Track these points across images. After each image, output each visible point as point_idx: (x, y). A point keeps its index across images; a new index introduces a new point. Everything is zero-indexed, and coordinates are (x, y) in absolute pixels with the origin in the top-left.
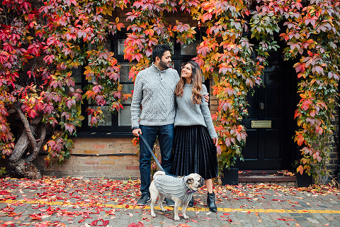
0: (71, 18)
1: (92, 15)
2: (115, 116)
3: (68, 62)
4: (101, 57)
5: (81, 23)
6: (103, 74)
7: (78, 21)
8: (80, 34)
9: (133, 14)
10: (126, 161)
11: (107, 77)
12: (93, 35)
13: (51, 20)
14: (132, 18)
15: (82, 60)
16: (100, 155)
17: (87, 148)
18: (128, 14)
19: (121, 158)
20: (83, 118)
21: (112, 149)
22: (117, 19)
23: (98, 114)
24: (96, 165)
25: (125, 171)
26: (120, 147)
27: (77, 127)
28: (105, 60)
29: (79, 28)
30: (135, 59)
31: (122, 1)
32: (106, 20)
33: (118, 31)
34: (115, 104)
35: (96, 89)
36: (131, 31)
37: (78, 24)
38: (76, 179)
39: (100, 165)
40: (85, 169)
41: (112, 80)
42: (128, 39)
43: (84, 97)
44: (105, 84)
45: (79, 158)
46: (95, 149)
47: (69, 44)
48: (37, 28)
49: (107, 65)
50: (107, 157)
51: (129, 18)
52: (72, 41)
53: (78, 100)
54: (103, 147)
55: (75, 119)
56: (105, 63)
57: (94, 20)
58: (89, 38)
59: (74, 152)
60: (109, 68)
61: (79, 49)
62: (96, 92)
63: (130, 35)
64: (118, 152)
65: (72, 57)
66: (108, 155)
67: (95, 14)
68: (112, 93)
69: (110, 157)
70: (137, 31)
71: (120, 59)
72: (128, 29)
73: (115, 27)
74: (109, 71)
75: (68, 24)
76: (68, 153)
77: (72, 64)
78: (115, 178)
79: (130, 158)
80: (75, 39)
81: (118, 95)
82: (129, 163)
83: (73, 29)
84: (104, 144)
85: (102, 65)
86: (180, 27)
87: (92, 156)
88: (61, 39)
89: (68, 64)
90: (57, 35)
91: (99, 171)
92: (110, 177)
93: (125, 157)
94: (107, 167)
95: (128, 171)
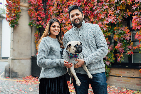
0: (106, 14)
1: (115, 11)
2: (130, 57)
3: (106, 33)
4: (121, 29)
5: (110, 15)
6: (122, 37)
7: (109, 15)
8: (110, 20)
9: (136, 6)
10: (136, 81)
11: (124, 39)
12: (116, 20)
13: (98, 16)
15: (112, 32)
16: (123, 77)
17: (117, 73)
18: (132, 7)
19: (134, 79)
20: (114, 59)
21: (129, 74)
22: (128, 10)
23: (121, 57)
24: (121, 81)
25: (136, 86)
26: (133, 73)
27: (112, 63)
28: (123, 31)
29: (110, 18)
30: (138, 28)
31: (129, 1)
32: (123, 12)
33: (128, 16)
34: (129, 52)
35: (119, 45)
36: (135, 15)
37: (109, 16)
38: (111, 87)
39: (123, 81)
40: (116, 82)
41: (127, 40)
42: (133, 19)
43: (114, 49)
44: (123, 42)
45: (113, 77)
46: (120, 73)
47: (106, 26)
48: (93, 21)
49: (124, 33)
50: (126, 78)
51: (133, 8)
52: (107, 24)
53: (111, 50)
54: (124, 73)
55: (111, 59)
56: (123, 32)
57: (116, 13)
58: (114, 22)
59: (111, 74)
60: (125, 35)
61: (111, 27)
62: (119, 46)
63: (134, 17)
64: (132, 76)
65: (108, 31)
66: (127, 77)
67: (116, 10)
68: (127, 46)
69: (128, 78)
70: (137, 14)
71: (131, 30)
72: (133, 14)
73: (127, 14)
74: (125, 36)
75: (105, 17)
76: (108, 75)
77: (108, 34)
78: (131, 89)
80: (108, 23)
81: (130, 47)
82: (138, 82)
83: (107, 19)
84: (125, 71)
85: (121, 33)
87: (119, 77)
88: (103, 24)
89: (106, 34)
90: (101, 22)
91: (123, 84)
92: (128, 88)
93: (136, 79)
94: (126, 83)
95: (138, 86)
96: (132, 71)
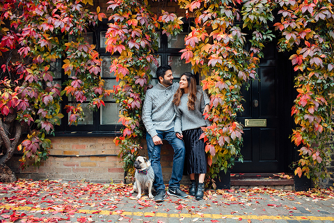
0: (48, 8)
1: (71, 4)
2: (96, 114)
3: (45, 55)
4: (81, 49)
5: (58, 13)
6: (82, 67)
7: (55, 10)
8: (57, 24)
9: (115, 3)
10: (108, 162)
11: (87, 71)
12: (71, 25)
13: (27, 9)
14: (114, 7)
15: (60, 53)
16: (80, 156)
17: (67, 149)
18: (109, 3)
19: (103, 159)
20: (61, 116)
21: (93, 150)
22: (98, 9)
23: (78, 111)
24: (76, 167)
25: (107, 173)
26: (102, 147)
27: (55, 126)
28: (85, 53)
29: (57, 18)
30: (117, 52)
32: (87, 10)
33: (99, 21)
34: (96, 101)
35: (75, 84)
36: (112, 21)
37: (56, 13)
38: (53, 182)
39: (80, 167)
40: (64, 171)
41: (93, 74)
42: (109, 30)
43: (63, 93)
44: (85, 79)
45: (57, 159)
46: (75, 149)
47: (46, 35)
48: (12, 18)
49: (88, 58)
50: (88, 158)
51: (110, 7)
52: (48, 32)
53: (55, 96)
54: (84, 147)
55: (53, 117)
56: (85, 56)
57: (73, 10)
58: (68, 29)
59: (52, 153)
60: (89, 62)
61: (57, 41)
62: (76, 86)
63: (111, 25)
64: (100, 153)
65: (49, 49)
66: (89, 156)
67: (74, 3)
68: (92, 89)
69: (91, 158)
70: (118, 21)
71: (102, 52)
72: (110, 19)
73: (96, 17)
74: (89, 65)
75: (45, 13)
76: (45, 154)
77: (50, 57)
79: (113, 159)
80: (52, 29)
81: (99, 90)
82: (111, 165)
83: (50, 19)
84: (85, 144)
85: (81, 58)
86: (166, 17)
87: (71, 157)
88: (38, 30)
89: (45, 57)
90: (32, 26)
91: (79, 173)
92: (90, 180)
93: (107, 158)
94: (88, 170)
95: (111, 173)
96: (101, 141)
